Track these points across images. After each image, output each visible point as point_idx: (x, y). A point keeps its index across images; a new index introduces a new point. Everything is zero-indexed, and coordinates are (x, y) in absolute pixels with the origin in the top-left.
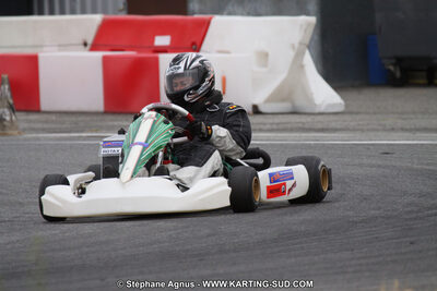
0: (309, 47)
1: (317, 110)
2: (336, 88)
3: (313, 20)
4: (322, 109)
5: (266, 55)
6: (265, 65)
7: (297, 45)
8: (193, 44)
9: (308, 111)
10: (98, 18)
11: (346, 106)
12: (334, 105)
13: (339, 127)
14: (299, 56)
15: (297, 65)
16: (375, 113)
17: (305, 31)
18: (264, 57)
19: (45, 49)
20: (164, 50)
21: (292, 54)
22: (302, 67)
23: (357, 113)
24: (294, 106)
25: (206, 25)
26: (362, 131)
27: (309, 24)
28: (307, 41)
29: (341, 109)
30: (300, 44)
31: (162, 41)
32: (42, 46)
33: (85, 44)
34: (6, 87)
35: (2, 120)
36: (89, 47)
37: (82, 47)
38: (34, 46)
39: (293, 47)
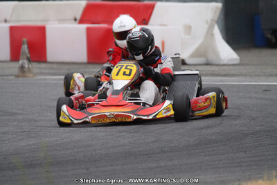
0: (217, 22)
1: (222, 63)
3: (220, 5)
4: (225, 62)
5: (190, 27)
6: (189, 34)
7: (209, 22)
8: (144, 20)
10: (83, 3)
11: (241, 60)
12: (233, 60)
13: (236, 73)
14: (211, 28)
15: (210, 34)
17: (215, 12)
18: (188, 28)
19: (50, 22)
21: (206, 26)
22: (213, 35)
23: (247, 65)
24: (207, 60)
25: (152, 8)
26: (251, 76)
27: (217, 8)
28: (216, 19)
29: (237, 62)
30: (212, 20)
32: (48, 20)
33: (75, 20)
34: (26, 46)
35: (22, 67)
36: (77, 21)
37: (74, 21)
38: (43, 21)
39: (207, 22)
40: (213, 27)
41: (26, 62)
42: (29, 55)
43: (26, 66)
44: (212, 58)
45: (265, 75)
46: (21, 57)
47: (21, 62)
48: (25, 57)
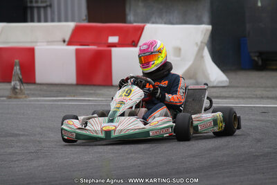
0: (207, 45)
1: (211, 85)
2: (224, 70)
3: (210, 28)
4: (215, 84)
5: (180, 49)
6: (179, 56)
7: (199, 43)
8: (133, 42)
10: (72, 25)
11: (230, 82)
12: (223, 82)
14: (200, 50)
15: (199, 56)
17: (205, 34)
18: (178, 51)
19: (38, 44)
20: (114, 45)
21: (196, 49)
22: (202, 57)
24: (197, 82)
25: (141, 30)
26: (243, 98)
27: (207, 30)
28: (206, 41)
29: (227, 84)
30: (202, 42)
31: (113, 39)
32: (36, 42)
33: (64, 41)
34: (18, 67)
35: (14, 88)
36: (66, 43)
37: (62, 43)
38: (32, 42)
39: (197, 44)
40: (203, 49)
41: (18, 83)
42: (21, 77)
43: (18, 87)
44: (201, 80)
46: (13, 78)
47: (13, 83)
48: (17, 78)
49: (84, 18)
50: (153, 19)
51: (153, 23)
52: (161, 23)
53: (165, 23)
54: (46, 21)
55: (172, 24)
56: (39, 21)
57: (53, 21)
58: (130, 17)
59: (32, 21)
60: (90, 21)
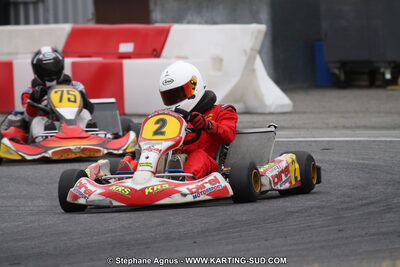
0: (260, 52)
1: (267, 111)
2: (285, 90)
3: (263, 28)
4: (272, 109)
5: (221, 60)
6: (220, 69)
7: (248, 51)
8: (155, 50)
9: (259, 111)
10: (67, 28)
11: (294, 106)
12: (283, 106)
13: (286, 126)
14: (250, 60)
15: (250, 69)
16: (320, 113)
17: (257, 38)
18: (218, 62)
19: (20, 56)
20: (127, 56)
21: (244, 59)
22: (253, 71)
23: (304, 113)
24: (246, 107)
25: (165, 33)
26: (308, 129)
27: (259, 32)
28: (258, 47)
29: (289, 109)
30: (252, 49)
31: (126, 47)
32: (17, 54)
38: (9, 54)
39: (245, 52)
40: (254, 59)
44: (253, 104)
45: (328, 127)
49: (90, 16)
50: (189, 17)
51: (189, 23)
52: (200, 23)
53: (207, 23)
54: (37, 22)
55: (214, 23)
56: (27, 22)
57: (46, 22)
58: (156, 15)
59: (17, 23)
60: (98, 21)
